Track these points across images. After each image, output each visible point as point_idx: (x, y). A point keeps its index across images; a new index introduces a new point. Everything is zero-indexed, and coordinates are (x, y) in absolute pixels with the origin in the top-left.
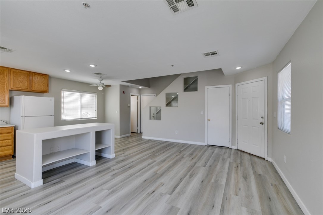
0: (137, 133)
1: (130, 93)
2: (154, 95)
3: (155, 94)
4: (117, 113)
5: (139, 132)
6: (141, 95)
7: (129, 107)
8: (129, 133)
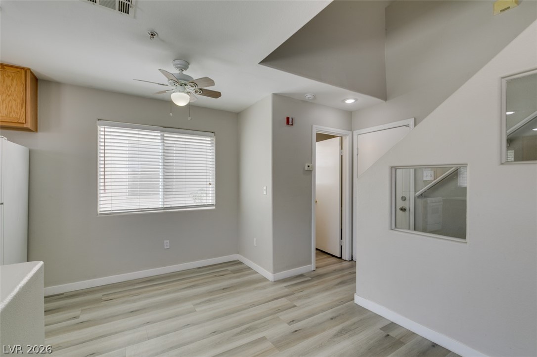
0: (341, 258)
1: (314, 126)
2: (408, 126)
3: (411, 122)
4: (265, 193)
5: (346, 256)
6: (354, 132)
7: (309, 172)
8: (310, 263)
